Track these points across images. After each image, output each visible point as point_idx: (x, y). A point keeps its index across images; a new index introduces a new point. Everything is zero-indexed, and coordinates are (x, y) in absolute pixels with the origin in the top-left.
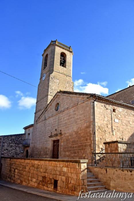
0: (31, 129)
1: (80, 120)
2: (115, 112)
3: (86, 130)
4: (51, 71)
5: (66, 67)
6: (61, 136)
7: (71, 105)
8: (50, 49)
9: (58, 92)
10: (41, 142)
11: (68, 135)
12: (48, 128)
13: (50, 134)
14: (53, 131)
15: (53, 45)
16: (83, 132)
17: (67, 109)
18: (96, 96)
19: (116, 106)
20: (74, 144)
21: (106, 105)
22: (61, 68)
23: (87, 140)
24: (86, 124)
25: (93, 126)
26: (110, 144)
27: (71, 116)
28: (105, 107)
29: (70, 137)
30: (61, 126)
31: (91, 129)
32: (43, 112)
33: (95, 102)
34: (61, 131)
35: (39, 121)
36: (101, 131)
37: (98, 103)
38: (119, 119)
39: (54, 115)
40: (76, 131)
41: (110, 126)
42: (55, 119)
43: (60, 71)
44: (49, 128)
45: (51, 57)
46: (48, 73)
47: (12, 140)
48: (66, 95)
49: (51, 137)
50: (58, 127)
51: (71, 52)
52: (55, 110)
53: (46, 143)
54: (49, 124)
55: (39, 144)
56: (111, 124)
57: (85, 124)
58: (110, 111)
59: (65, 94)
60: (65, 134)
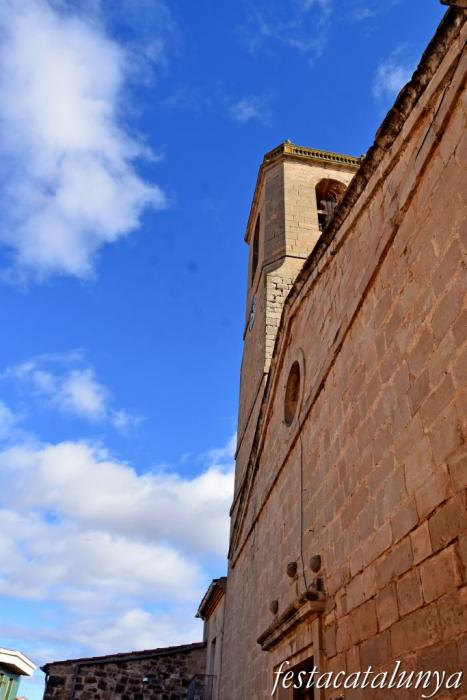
4: (275, 261)
8: (263, 188)
14: (283, 587)
32: (245, 485)
34: (317, 563)
35: (239, 544)
42: (288, 486)
45: (269, 209)
46: (262, 278)
47: (127, 687)
48: (323, 260)
50: (303, 543)
52: (287, 419)
59: (315, 271)
60: (349, 579)
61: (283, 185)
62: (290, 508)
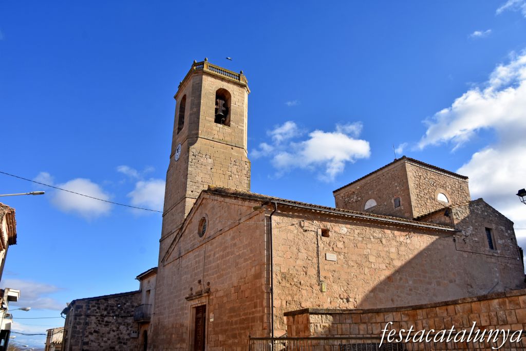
0: (153, 279)
1: (243, 259)
2: (328, 236)
3: (253, 282)
4: (193, 138)
5: (229, 126)
6: (209, 296)
7: (229, 223)
8: (190, 83)
9: (204, 191)
10: (172, 312)
11: (221, 293)
12: (185, 276)
13: (190, 292)
14: (195, 285)
15: (196, 72)
16: (248, 288)
17: (221, 232)
18: (274, 204)
19: (331, 221)
20: (232, 317)
21: (302, 223)
22: (218, 129)
23: (255, 307)
24: (254, 268)
25: (268, 274)
26: (296, 316)
27: (227, 251)
28: (300, 225)
29: (225, 300)
30: (209, 272)
31: (264, 281)
32: (175, 240)
33: (272, 216)
34: (209, 284)
35: (169, 259)
36: (288, 285)
37: (282, 218)
38: (339, 253)
39: (196, 246)
40: (236, 284)
41: (313, 272)
42: (199, 256)
43: (216, 136)
44: (187, 278)
45: (192, 104)
46: (186, 143)
47: (109, 308)
48: (220, 199)
49: (189, 298)
50: (204, 276)
51: (242, 86)
52: (199, 233)
53: (181, 313)
54: (187, 267)
55: (169, 317)
56: (316, 266)
57: (253, 270)
58: (315, 235)
59: (216, 198)
60: (217, 291)
61: (201, 91)
62: (199, 263)
